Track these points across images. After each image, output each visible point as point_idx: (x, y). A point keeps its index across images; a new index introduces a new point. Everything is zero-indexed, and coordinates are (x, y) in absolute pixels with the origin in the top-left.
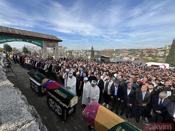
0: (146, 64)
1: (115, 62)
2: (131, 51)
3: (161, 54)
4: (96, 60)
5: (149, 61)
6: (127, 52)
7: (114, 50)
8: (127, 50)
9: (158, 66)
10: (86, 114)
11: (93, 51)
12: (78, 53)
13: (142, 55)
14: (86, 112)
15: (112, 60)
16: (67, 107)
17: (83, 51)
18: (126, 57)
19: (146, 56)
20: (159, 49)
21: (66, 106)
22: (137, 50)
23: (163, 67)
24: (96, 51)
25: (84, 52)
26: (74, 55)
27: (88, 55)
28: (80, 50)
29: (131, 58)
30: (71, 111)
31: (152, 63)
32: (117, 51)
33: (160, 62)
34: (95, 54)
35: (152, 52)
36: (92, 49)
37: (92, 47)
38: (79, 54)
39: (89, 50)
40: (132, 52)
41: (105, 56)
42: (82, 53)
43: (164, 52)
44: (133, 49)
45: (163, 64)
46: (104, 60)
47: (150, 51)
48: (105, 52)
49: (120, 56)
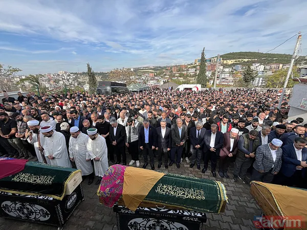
0: (178, 87)
1: (136, 90)
2: (157, 70)
3: (192, 71)
4: (103, 91)
5: (180, 83)
6: (152, 72)
7: (132, 70)
8: (151, 69)
9: (191, 89)
10: (105, 193)
11: (91, 73)
12: (56, 81)
13: (172, 76)
14: (103, 189)
15: (131, 88)
16: (61, 199)
17: (69, 75)
18: (151, 80)
19: (177, 76)
20: (189, 65)
21: (57, 198)
22: (165, 67)
23: (196, 90)
24: (99, 74)
25: (72, 76)
26: (47, 85)
27: (82, 82)
28: (61, 73)
29: (158, 80)
30: (71, 201)
31: (183, 85)
32: (136, 70)
33: (193, 83)
34: (98, 79)
35: (183, 71)
36: (89, 69)
37: (88, 65)
38: (61, 82)
39: (84, 73)
40: (159, 71)
41: (117, 82)
42: (68, 80)
43: (194, 69)
44: (159, 67)
45: (195, 85)
46: (118, 89)
47: (180, 69)
48: (116, 73)
49: (143, 79)
